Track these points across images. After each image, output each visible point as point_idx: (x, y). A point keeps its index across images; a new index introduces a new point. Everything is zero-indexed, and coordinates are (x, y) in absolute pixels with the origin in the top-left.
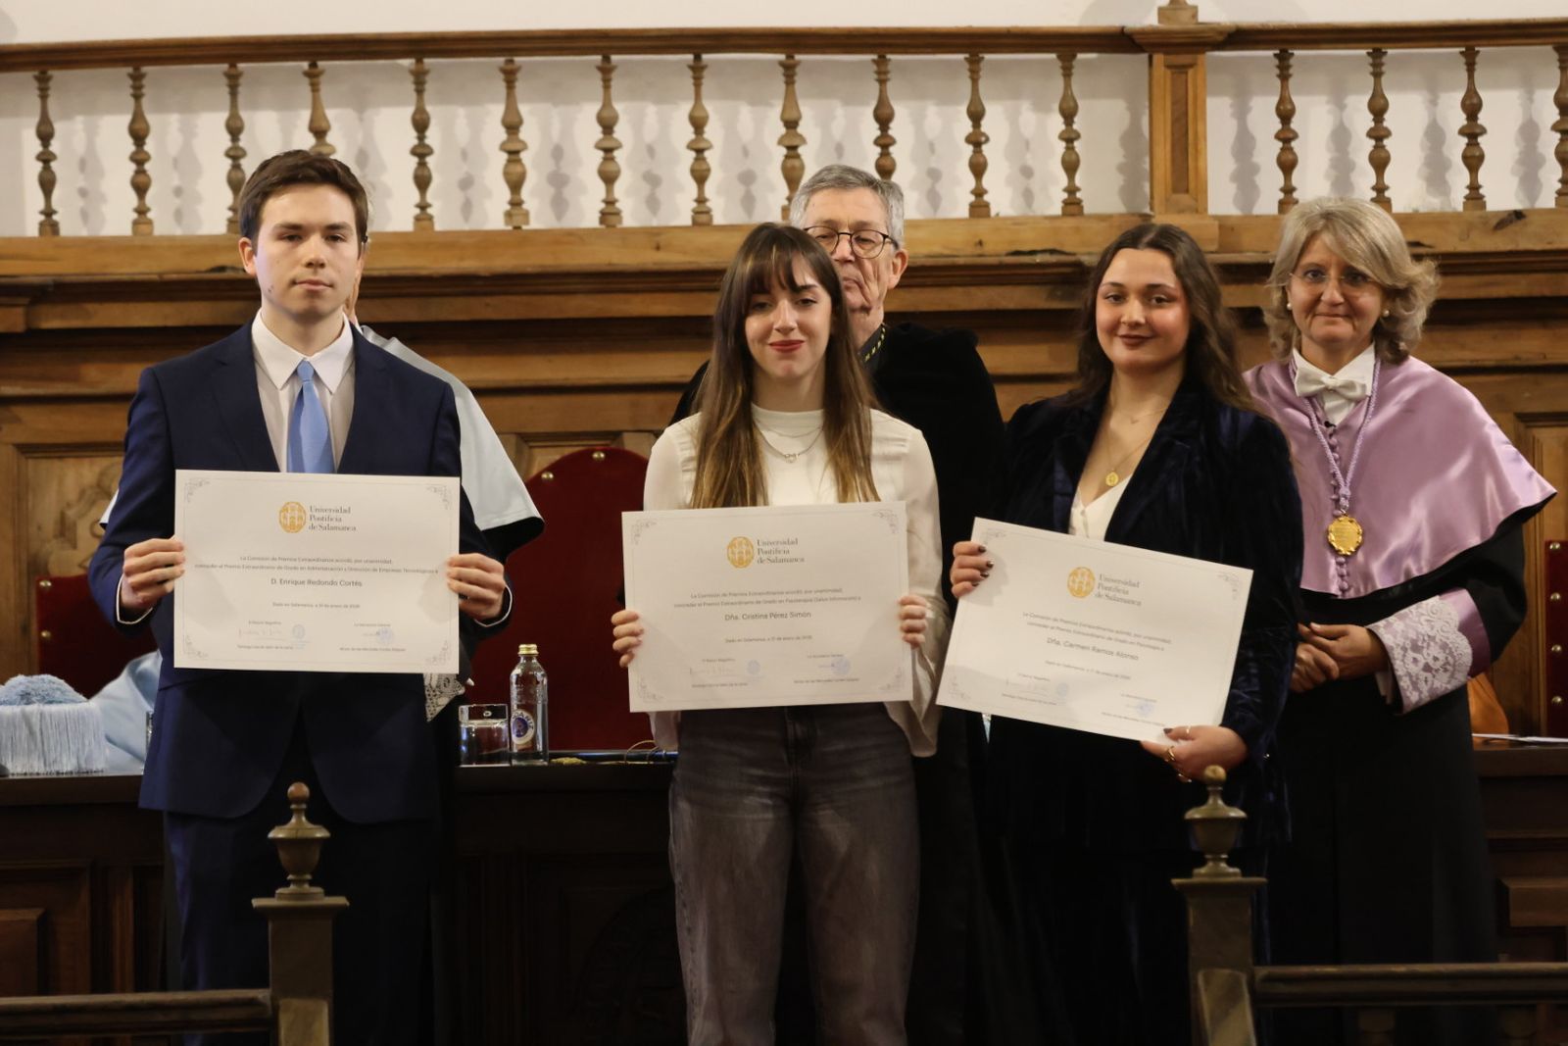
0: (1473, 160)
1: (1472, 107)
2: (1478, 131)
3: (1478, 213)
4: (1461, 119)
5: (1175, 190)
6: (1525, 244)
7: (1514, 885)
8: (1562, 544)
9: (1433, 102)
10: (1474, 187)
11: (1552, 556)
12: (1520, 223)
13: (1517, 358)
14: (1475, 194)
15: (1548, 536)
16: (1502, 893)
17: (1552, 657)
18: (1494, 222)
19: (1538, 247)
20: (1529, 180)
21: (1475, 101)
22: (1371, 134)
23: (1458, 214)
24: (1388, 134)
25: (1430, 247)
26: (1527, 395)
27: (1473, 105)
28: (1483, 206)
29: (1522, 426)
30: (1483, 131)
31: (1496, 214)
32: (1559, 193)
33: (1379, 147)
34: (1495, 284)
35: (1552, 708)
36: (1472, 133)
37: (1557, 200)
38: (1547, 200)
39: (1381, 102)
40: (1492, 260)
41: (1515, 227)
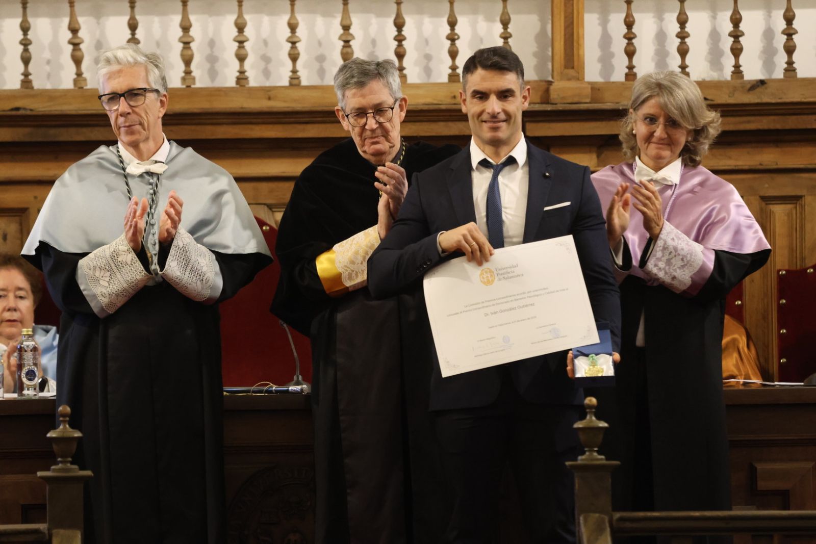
0: (737, 51)
2: (739, 34)
3: (739, 81)
4: (729, 27)
5: (566, 67)
6: (766, 99)
7: (759, 467)
8: (787, 271)
9: (714, 17)
10: (737, 66)
11: (781, 279)
12: (763, 87)
13: (761, 164)
14: (737, 71)
15: (778, 267)
17: (781, 336)
18: (749, 86)
19: (774, 101)
20: (768, 63)
21: (738, 16)
22: (678, 36)
23: (726, 83)
24: (688, 35)
25: (712, 100)
26: (767, 185)
27: (737, 19)
28: (742, 77)
29: (763, 204)
30: (743, 34)
31: (749, 81)
32: (786, 70)
33: (683, 43)
34: (749, 122)
35: (780, 365)
36: (736, 35)
37: (784, 73)
38: (779, 74)
39: (684, 17)
40: (747, 108)
41: (759, 90)
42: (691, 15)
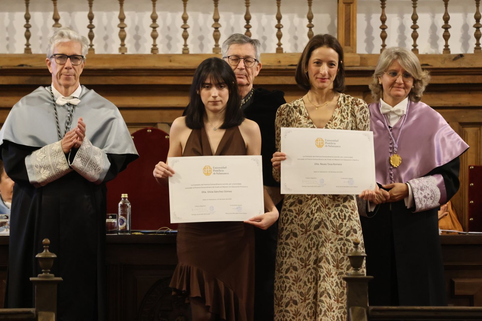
0: (446, 37)
1: (446, 19)
2: (448, 27)
3: (448, 55)
4: (442, 23)
5: (346, 45)
6: (463, 66)
7: (456, 281)
8: (474, 166)
9: (433, 17)
10: (447, 46)
11: (471, 171)
12: (462, 58)
13: (460, 104)
14: (447, 49)
15: (469, 164)
16: (452, 284)
17: (470, 205)
18: (453, 58)
19: (468, 66)
20: (465, 44)
22: (412, 27)
23: (440, 56)
24: (418, 27)
25: (431, 66)
26: (463, 116)
27: (447, 18)
28: (450, 52)
29: (461, 127)
30: (450, 27)
31: (454, 55)
32: (475, 48)
33: (415, 32)
34: (453, 79)
35: (470, 222)
36: (446, 27)
37: (474, 50)
38: (471, 51)
39: (416, 16)
40: (452, 71)
41: (460, 60)
42: (420, 15)
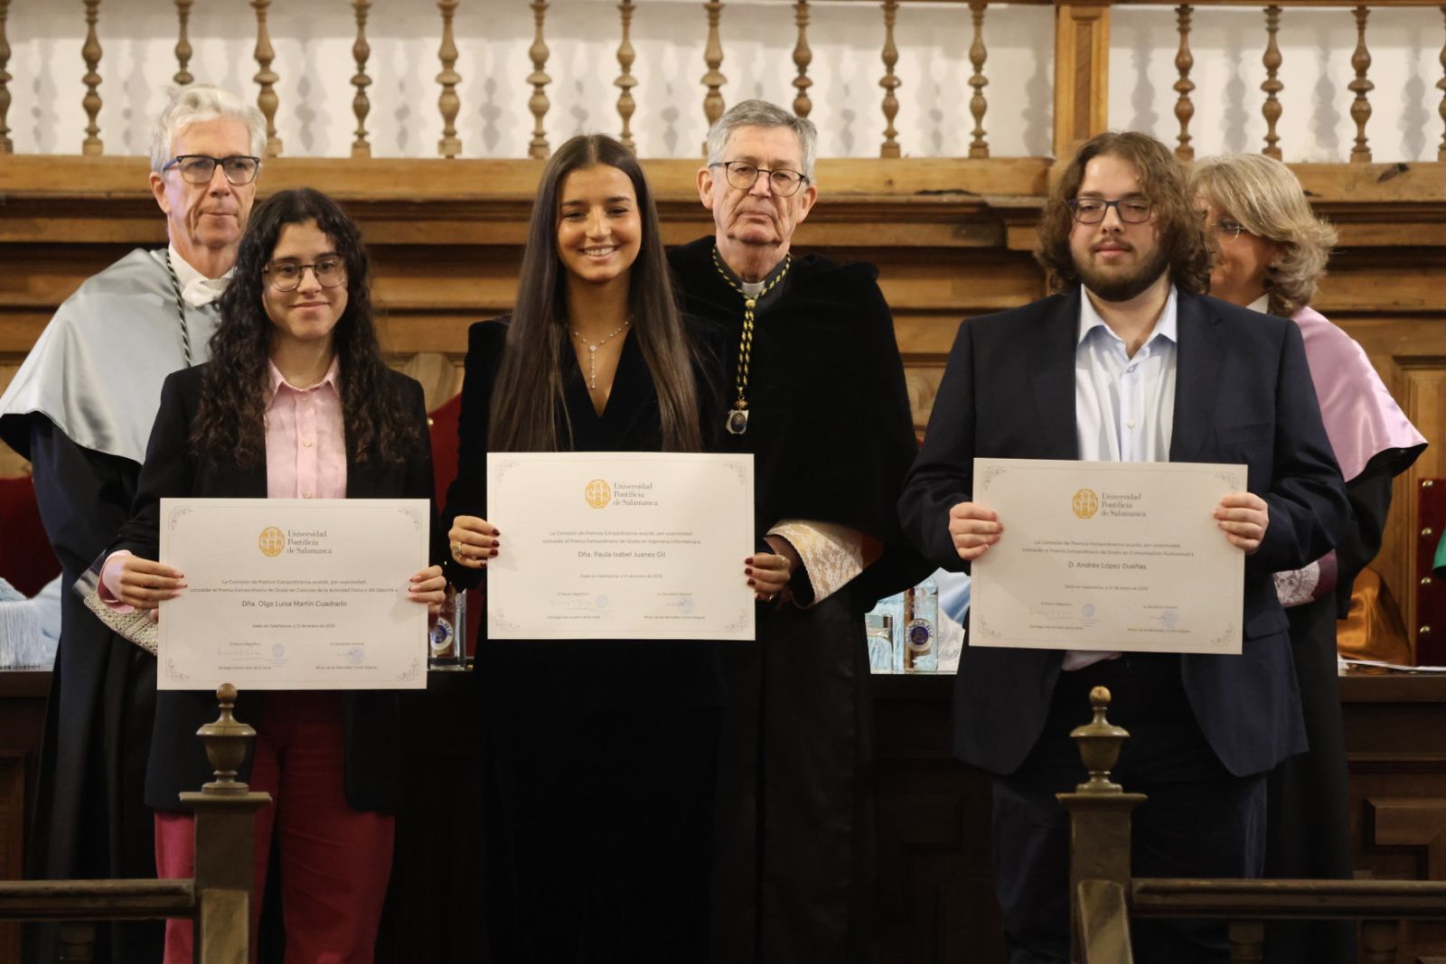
0: (1361, 115)
1: (1361, 64)
2: (1366, 86)
3: (1363, 165)
4: (1350, 75)
5: (1077, 136)
6: (1408, 195)
7: (1380, 805)
8: (1435, 482)
9: (1325, 58)
10: (1361, 140)
11: (1425, 494)
12: (1404, 175)
13: (1396, 303)
14: (1361, 148)
15: (1421, 475)
16: (1368, 812)
17: (1422, 590)
18: (1379, 173)
19: (1420, 198)
20: (1414, 134)
21: (1364, 57)
22: (1264, 87)
23: (1343, 167)
24: (1280, 87)
25: (1317, 196)
26: (1404, 338)
27: (1363, 62)
28: (1369, 158)
29: (1399, 368)
30: (1371, 87)
31: (1381, 166)
32: (1442, 148)
33: (1272, 99)
34: (1378, 233)
35: (1420, 637)
36: (1361, 88)
37: (1440, 155)
38: (1430, 154)
39: (1275, 56)
40: (1375, 210)
41: (1397, 180)
42: (1286, 53)
